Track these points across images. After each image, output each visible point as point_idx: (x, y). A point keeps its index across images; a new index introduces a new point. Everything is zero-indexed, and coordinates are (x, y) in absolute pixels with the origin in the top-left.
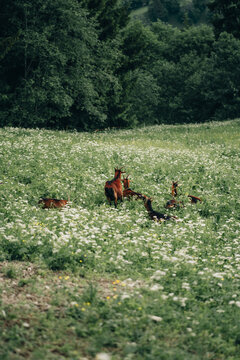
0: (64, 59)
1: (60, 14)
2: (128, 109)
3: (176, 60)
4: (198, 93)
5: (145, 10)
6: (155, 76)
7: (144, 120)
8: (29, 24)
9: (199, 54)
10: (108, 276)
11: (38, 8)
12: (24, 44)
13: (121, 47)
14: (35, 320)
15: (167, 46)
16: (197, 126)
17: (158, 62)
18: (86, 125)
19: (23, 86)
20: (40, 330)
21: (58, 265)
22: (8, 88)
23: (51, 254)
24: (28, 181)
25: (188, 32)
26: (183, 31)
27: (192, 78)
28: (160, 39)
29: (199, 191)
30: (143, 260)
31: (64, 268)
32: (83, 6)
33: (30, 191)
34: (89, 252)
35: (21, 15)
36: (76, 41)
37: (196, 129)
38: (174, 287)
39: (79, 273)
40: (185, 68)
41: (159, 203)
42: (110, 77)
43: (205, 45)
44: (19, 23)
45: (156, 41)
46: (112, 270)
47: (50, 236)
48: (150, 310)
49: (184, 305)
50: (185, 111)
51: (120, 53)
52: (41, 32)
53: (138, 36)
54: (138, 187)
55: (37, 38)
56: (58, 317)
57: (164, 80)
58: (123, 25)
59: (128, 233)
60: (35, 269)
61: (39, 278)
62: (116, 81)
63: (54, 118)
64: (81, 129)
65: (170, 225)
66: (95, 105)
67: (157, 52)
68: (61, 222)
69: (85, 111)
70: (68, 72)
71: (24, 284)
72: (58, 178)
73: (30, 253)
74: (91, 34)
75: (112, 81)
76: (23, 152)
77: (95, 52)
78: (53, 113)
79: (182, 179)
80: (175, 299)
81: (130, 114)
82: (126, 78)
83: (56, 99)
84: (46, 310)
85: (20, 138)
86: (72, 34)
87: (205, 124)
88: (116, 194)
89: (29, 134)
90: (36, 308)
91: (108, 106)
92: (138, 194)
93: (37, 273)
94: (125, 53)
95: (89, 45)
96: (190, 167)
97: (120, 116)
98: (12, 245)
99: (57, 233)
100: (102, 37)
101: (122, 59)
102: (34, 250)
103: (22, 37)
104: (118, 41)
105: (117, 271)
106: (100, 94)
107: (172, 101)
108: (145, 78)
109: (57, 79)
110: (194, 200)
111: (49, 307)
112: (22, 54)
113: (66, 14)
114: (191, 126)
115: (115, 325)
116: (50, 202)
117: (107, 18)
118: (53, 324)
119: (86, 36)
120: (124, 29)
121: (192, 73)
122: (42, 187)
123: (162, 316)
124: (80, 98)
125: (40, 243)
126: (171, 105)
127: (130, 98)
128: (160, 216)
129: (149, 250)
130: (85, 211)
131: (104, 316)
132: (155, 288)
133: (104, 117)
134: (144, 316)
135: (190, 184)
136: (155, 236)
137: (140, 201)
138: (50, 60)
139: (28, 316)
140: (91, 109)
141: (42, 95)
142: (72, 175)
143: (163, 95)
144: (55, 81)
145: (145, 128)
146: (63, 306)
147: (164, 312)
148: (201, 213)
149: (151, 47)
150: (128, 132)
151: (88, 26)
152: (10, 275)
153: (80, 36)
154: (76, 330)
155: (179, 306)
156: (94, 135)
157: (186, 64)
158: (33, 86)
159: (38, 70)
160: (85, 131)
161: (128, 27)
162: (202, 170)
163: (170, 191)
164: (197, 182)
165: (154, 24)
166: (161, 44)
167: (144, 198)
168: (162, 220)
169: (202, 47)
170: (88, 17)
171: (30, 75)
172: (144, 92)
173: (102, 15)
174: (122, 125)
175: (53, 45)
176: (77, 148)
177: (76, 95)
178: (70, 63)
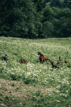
0: (26, 17)
1: (26, 4)
2: (44, 33)
3: (59, 19)
4: (65, 29)
5: (49, 3)
6: (52, 23)
7: (49, 36)
8: (16, 6)
9: (66, 17)
10: (42, 86)
11: (19, 2)
12: (15, 12)
13: (43, 14)
14: (22, 101)
15: (56, 14)
16: (65, 38)
17: (54, 19)
18: (32, 37)
19: (14, 25)
20: (24, 104)
21: (27, 82)
22: (9, 25)
23: (25, 79)
24: (16, 55)
25: (63, 10)
26: (61, 10)
27: (63, 24)
28: (54, 12)
29: (67, 59)
30: (52, 81)
31: (29, 83)
32: (32, 1)
33: (17, 58)
34: (36, 78)
35: (14, 4)
36: (30, 12)
37: (64, 39)
38: (63, 91)
39: (33, 85)
40: (62, 21)
41: (55, 63)
42: (40, 23)
43: (68, 14)
44: (13, 6)
45: (53, 13)
46: (43, 84)
47: (24, 73)
48: (56, 98)
49: (66, 97)
50: (61, 34)
51: (43, 16)
52: (20, 9)
53: (48, 11)
54: (49, 57)
55: (19, 11)
56: (29, 100)
57: (55, 24)
58: (44, 7)
59: (47, 72)
60: (20, 83)
61: (22, 86)
62: (41, 24)
63: (22, 35)
64: (30, 38)
65: (59, 70)
66: (35, 31)
67: (53, 16)
68: (27, 68)
69: (32, 33)
70: (27, 21)
71: (18, 89)
72: (25, 54)
73: (19, 78)
74: (34, 10)
75: (40, 24)
76: (14, 45)
77: (35, 16)
78: (22, 33)
79: (62, 55)
80: (64, 95)
81: (45, 34)
82: (44, 24)
83: (24, 29)
84: (25, 98)
85: (13, 41)
86: (29, 10)
87: (67, 38)
88: (42, 60)
89: (15, 39)
90: (22, 97)
91: (39, 31)
92: (49, 60)
93: (21, 85)
94: (44, 16)
95: (34, 13)
96: (64, 52)
97: (42, 35)
98: (13, 75)
99: (26, 72)
100: (38, 11)
101: (43, 18)
102: (20, 77)
103: (14, 10)
104: (42, 12)
105: (45, 85)
106: (36, 28)
107: (57, 31)
108: (50, 24)
109: (24, 23)
110: (66, 62)
111: (26, 96)
112: (14, 15)
113: (27, 4)
114: (63, 38)
115: (46, 103)
116: (23, 61)
117: (39, 5)
118: (28, 103)
119: (33, 10)
120: (44, 9)
121: (64, 23)
122: (20, 57)
123: (60, 101)
124: (30, 29)
125: (21, 75)
126: (57, 32)
127: (45, 29)
128: (56, 67)
129: (54, 78)
130: (34, 65)
131: (43, 100)
132: (58, 91)
133: (37, 35)
134: (55, 100)
135: (64, 57)
136: (55, 73)
137: (50, 62)
138: (22, 17)
139: (20, 100)
140: (33, 32)
141: (20, 27)
142: (29, 53)
143: (55, 29)
144: (23, 23)
145: (49, 39)
146: (30, 96)
147: (60, 99)
148: (68, 66)
149: (52, 14)
150: (44, 40)
151: (33, 8)
152: (13, 85)
153: (31, 10)
154: (35, 105)
155: (65, 97)
156: (34, 40)
157: (62, 20)
158: (17, 25)
159: (18, 20)
160: (32, 39)
161: (45, 8)
162: (67, 53)
163: (58, 59)
164: (66, 57)
165: (53, 7)
166: (54, 13)
167: (51, 61)
168: (57, 68)
169: (67, 15)
170: (34, 5)
171: (16, 22)
172: (49, 28)
173: (38, 4)
174: (42, 37)
175: (23, 13)
176: (30, 45)
177: (29, 28)
178: (28, 18)
